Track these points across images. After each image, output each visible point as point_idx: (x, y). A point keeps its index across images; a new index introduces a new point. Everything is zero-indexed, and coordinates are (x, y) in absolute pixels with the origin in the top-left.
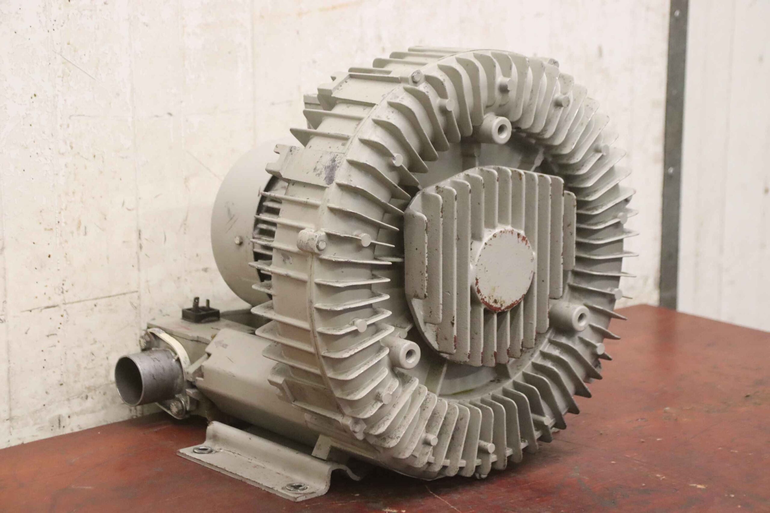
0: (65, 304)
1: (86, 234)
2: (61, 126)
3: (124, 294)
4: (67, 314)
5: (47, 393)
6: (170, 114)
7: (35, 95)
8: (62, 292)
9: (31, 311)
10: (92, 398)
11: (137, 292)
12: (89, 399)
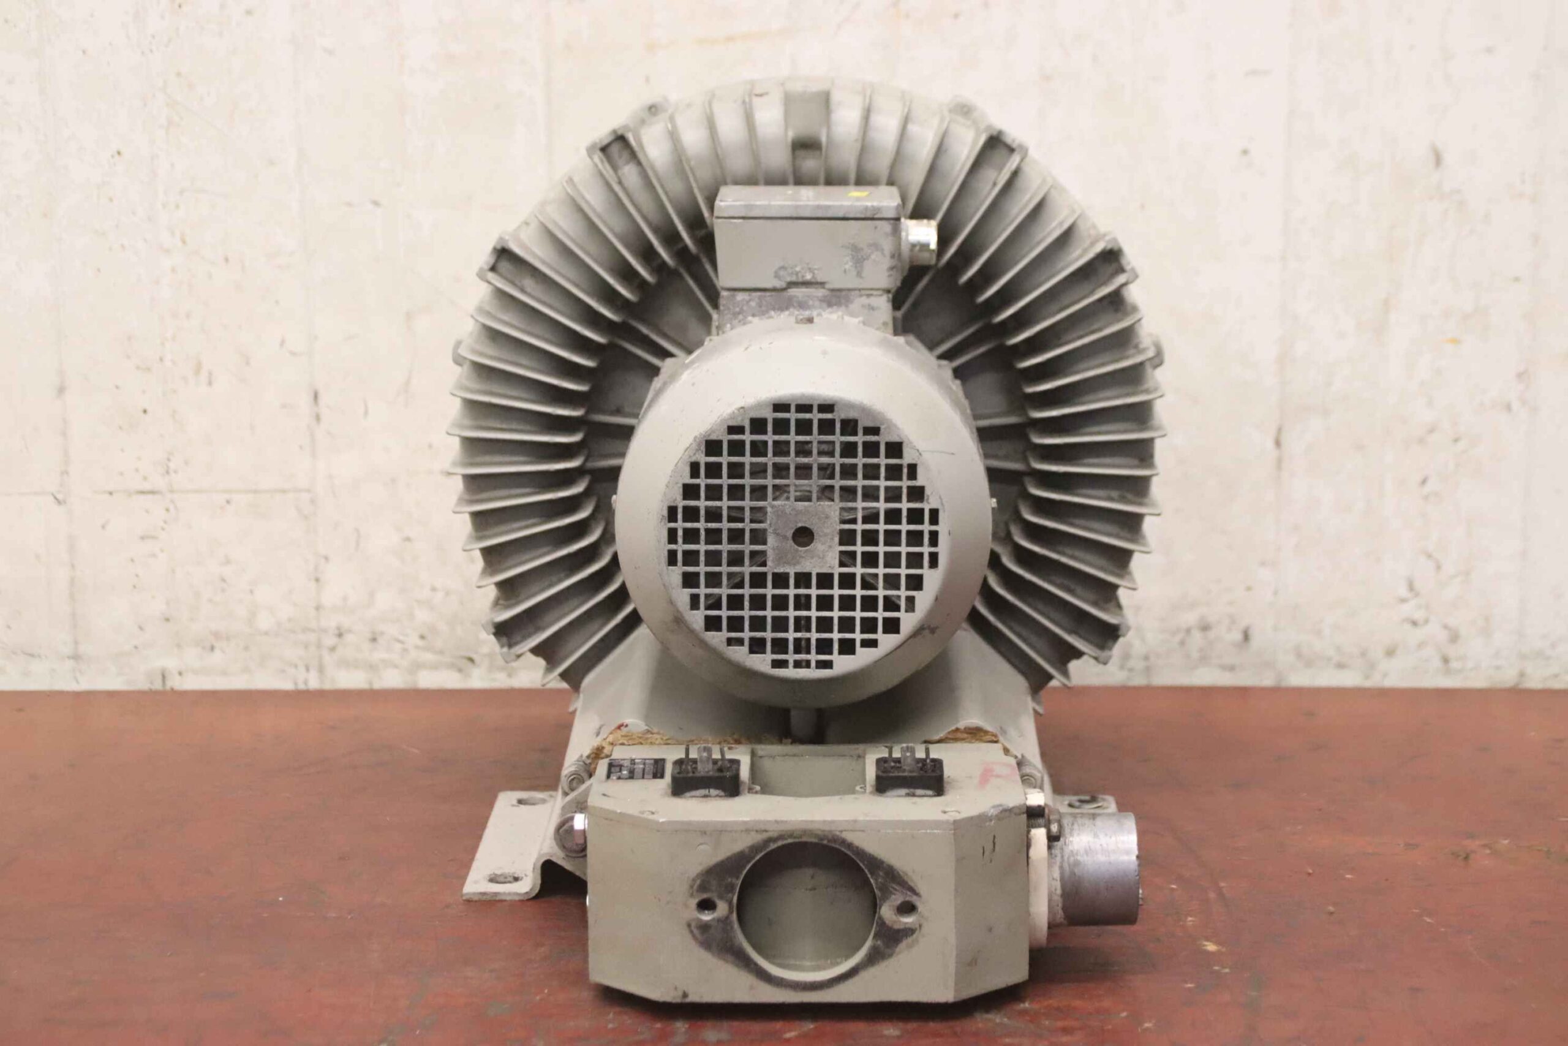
0: (172, 491)
1: (210, 383)
2: (164, 206)
3: (284, 491)
4: (176, 508)
5: (141, 628)
6: (376, 203)
7: (119, 153)
8: (168, 472)
9: (111, 493)
10: (223, 652)
11: (308, 491)
12: (217, 652)
